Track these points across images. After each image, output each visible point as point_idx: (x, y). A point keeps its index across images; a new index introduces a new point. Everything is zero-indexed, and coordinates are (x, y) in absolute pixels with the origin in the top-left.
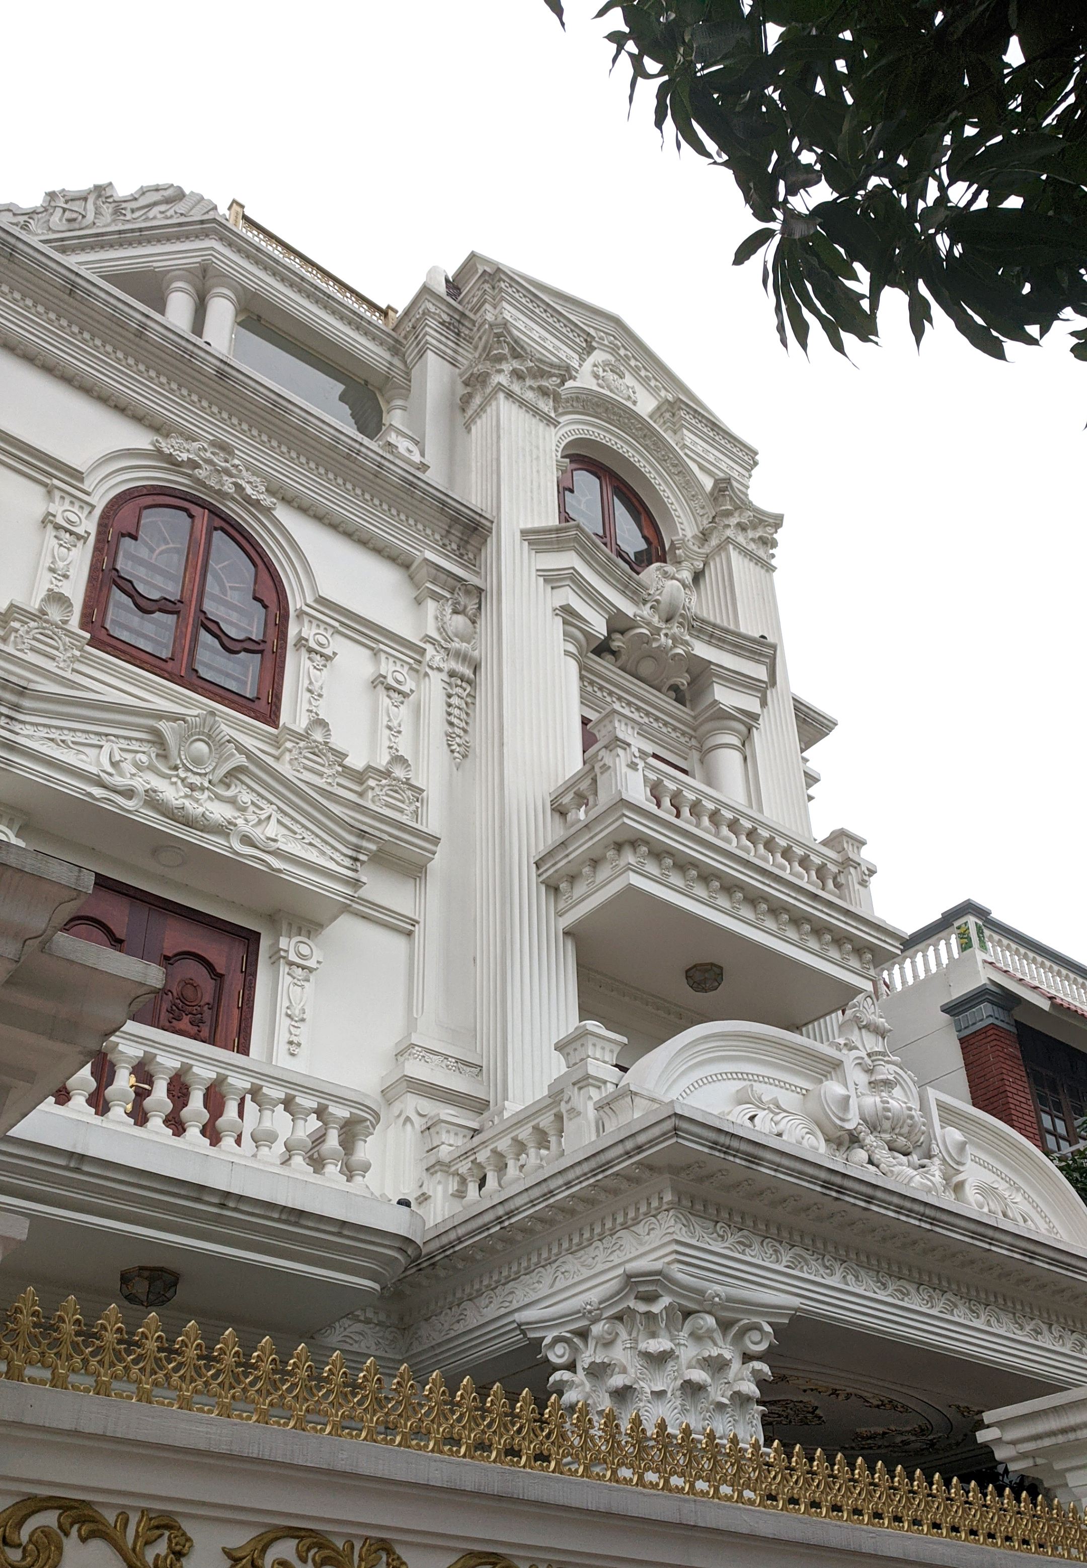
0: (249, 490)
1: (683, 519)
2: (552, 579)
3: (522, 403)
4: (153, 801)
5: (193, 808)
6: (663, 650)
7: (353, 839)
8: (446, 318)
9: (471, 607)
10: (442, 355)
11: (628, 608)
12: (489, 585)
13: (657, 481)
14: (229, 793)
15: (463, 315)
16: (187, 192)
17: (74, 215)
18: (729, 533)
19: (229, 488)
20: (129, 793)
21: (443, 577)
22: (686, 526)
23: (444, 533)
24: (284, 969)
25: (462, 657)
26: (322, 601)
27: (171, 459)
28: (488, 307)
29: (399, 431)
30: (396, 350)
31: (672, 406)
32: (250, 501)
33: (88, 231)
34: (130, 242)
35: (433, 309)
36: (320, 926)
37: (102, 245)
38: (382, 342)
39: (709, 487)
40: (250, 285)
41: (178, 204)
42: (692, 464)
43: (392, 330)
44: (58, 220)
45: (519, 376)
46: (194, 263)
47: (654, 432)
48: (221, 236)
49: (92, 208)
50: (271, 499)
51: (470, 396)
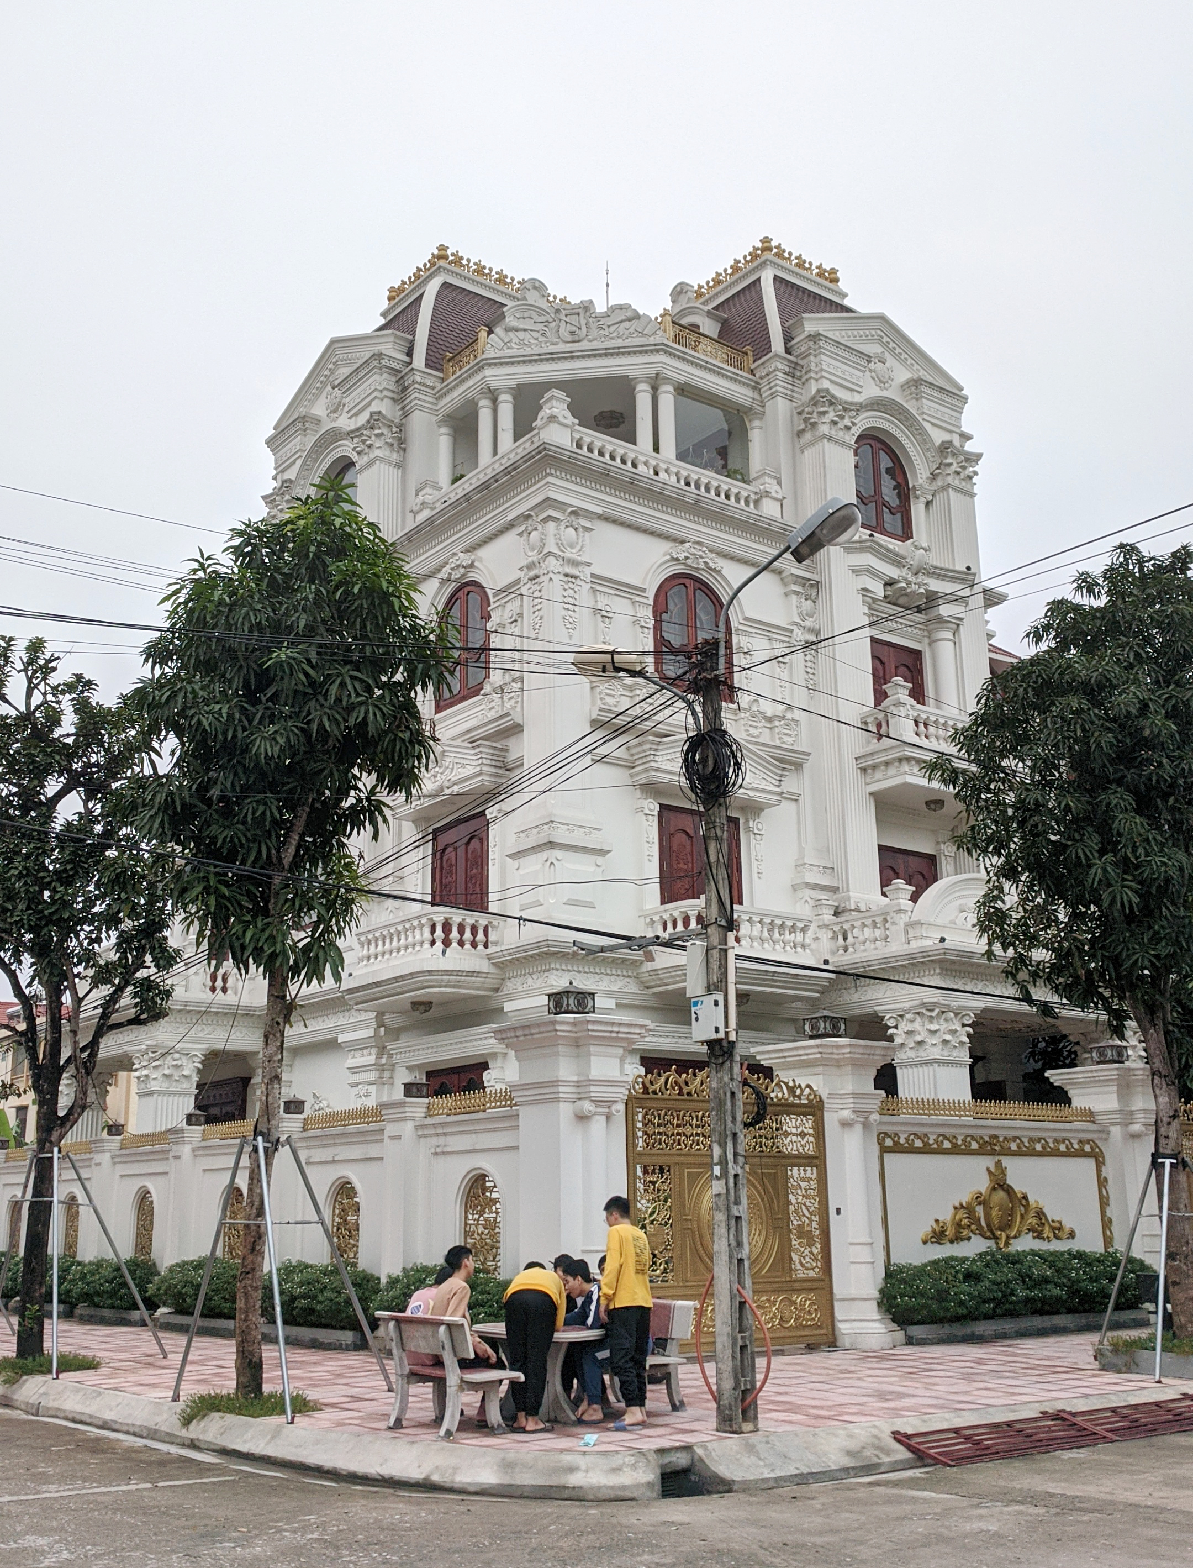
0: (711, 564)
1: (919, 464)
2: (857, 571)
6: (913, 592)
8: (787, 369)
9: (814, 594)
10: (785, 397)
11: (893, 572)
12: (824, 579)
15: (797, 364)
17: (573, 328)
18: (950, 480)
19: (701, 564)
21: (800, 580)
24: (752, 836)
25: (810, 630)
26: (746, 619)
27: (677, 559)
28: (812, 358)
29: (769, 476)
30: (756, 388)
31: (916, 383)
32: (710, 568)
33: (585, 345)
34: (612, 354)
35: (780, 366)
36: (762, 810)
37: (595, 356)
38: (748, 385)
39: (938, 443)
40: (682, 379)
41: (635, 322)
42: (927, 426)
43: (752, 372)
44: (564, 331)
45: (835, 423)
46: (652, 373)
47: (906, 410)
48: (666, 352)
49: (583, 322)
50: (720, 563)
51: (803, 430)
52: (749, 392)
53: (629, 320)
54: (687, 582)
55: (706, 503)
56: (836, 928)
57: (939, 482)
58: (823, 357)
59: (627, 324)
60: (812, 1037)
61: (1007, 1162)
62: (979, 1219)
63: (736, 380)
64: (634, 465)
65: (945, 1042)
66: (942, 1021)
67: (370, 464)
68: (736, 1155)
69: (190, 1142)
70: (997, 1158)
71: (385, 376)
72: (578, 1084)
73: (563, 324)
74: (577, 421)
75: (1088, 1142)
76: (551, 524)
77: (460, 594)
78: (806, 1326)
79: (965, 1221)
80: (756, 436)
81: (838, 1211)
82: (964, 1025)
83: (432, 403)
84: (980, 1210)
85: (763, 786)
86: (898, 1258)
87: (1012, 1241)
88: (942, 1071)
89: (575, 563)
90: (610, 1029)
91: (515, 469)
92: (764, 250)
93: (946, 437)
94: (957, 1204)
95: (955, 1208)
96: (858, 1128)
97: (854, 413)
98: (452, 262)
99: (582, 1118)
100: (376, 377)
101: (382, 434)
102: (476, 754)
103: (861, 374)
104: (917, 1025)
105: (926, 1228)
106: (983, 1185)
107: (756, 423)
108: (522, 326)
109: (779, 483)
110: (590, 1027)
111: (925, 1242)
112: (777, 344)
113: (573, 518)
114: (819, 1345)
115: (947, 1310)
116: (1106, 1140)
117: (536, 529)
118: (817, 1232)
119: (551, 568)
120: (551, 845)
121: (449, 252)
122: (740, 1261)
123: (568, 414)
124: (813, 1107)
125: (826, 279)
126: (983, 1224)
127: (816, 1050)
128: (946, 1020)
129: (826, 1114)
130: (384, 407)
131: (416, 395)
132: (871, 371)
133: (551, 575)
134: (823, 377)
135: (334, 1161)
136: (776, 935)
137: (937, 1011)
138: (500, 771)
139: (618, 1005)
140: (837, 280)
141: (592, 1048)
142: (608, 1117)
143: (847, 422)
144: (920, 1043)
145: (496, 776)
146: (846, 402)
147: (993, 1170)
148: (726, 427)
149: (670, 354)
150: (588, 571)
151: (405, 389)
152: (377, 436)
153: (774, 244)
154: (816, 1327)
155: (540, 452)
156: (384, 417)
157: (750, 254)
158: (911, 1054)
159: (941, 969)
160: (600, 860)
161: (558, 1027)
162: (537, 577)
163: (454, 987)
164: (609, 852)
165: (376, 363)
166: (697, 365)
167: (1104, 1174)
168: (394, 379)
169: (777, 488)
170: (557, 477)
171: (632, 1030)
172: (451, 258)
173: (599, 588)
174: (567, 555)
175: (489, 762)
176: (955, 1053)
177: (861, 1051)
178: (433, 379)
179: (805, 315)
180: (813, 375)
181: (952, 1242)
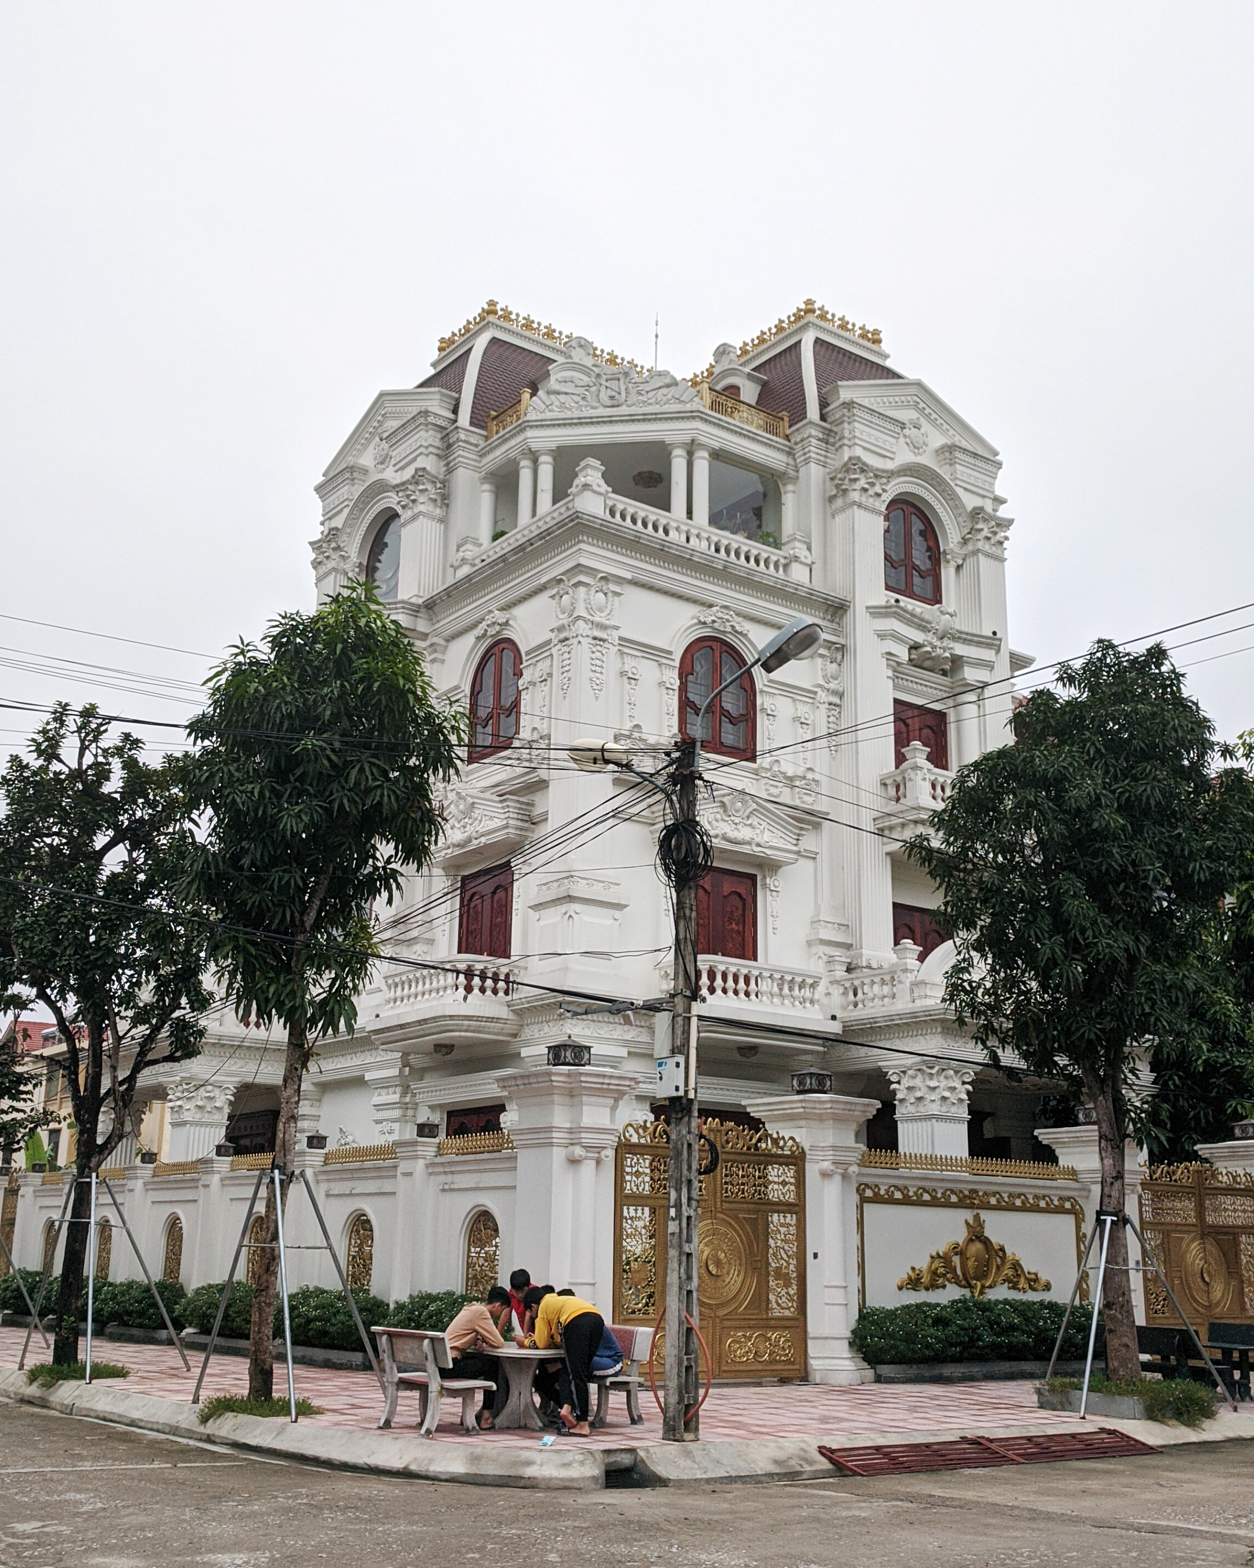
0: (738, 628)
1: (952, 528)
2: (882, 636)
3: (866, 508)
5: (736, 834)
6: (938, 657)
7: (797, 831)
8: (821, 436)
9: (839, 657)
10: (818, 462)
11: (919, 637)
12: (850, 643)
14: (749, 822)
15: (830, 430)
18: (980, 545)
19: (729, 629)
21: (825, 643)
22: (953, 535)
23: (824, 611)
24: (769, 893)
25: (835, 693)
26: (769, 680)
27: (705, 623)
28: (846, 425)
29: (799, 541)
30: (790, 453)
31: (950, 449)
32: (737, 632)
33: (624, 410)
34: (650, 420)
35: (814, 432)
36: (780, 867)
37: (633, 421)
38: (783, 450)
39: (969, 508)
40: (716, 445)
41: (673, 389)
42: (960, 491)
43: (787, 437)
44: (604, 396)
45: (865, 490)
46: (687, 438)
47: (938, 475)
48: (702, 419)
49: (623, 387)
50: (747, 627)
51: (835, 496)
52: (783, 458)
53: (668, 386)
54: (714, 644)
55: (735, 569)
56: (847, 984)
57: (970, 547)
58: (856, 424)
59: (664, 391)
60: (799, 1092)
61: (984, 1215)
62: (955, 1268)
63: (770, 446)
64: (666, 532)
65: (944, 1099)
66: (942, 1078)
67: (414, 518)
68: (690, 1199)
69: (219, 1172)
70: (976, 1211)
71: (431, 432)
72: (570, 1130)
73: (603, 389)
74: (610, 489)
75: (1069, 1199)
76: (582, 590)
77: (496, 650)
78: (780, 1361)
79: (941, 1270)
80: (789, 501)
81: (816, 1256)
82: (964, 1083)
83: (476, 461)
84: (956, 1260)
85: (781, 844)
86: (874, 1301)
87: (987, 1290)
88: (939, 1127)
89: (603, 627)
90: (601, 1080)
91: (549, 534)
92: (808, 311)
93: (978, 502)
94: (934, 1254)
95: (932, 1257)
96: (837, 1179)
97: (884, 480)
98: (501, 317)
99: (574, 1162)
100: (422, 433)
101: (426, 490)
102: (503, 808)
103: (894, 441)
104: (918, 1082)
105: (903, 1274)
106: (961, 1236)
107: (790, 487)
108: (564, 390)
109: (809, 549)
110: (583, 1079)
111: (900, 1288)
112: (813, 411)
113: (603, 583)
114: (792, 1378)
115: (914, 1351)
116: (1087, 1197)
117: (567, 593)
118: (795, 1275)
119: (581, 632)
120: (570, 898)
121: (498, 307)
122: (689, 1292)
123: (602, 482)
124: (795, 1157)
125: (869, 340)
126: (959, 1272)
127: (799, 1105)
128: (946, 1078)
129: (807, 1164)
130: (429, 463)
131: (461, 452)
132: (905, 436)
133: (580, 638)
134: (855, 444)
135: (351, 1195)
136: (786, 991)
137: (937, 1068)
138: (526, 825)
139: (629, 1053)
140: (879, 341)
141: (585, 1098)
142: (598, 1162)
143: (878, 489)
144: (920, 1099)
145: (521, 829)
146: (877, 469)
147: (971, 1222)
148: (761, 490)
149: (706, 421)
150: (616, 634)
151: (449, 446)
152: (421, 491)
153: (816, 306)
154: (788, 1362)
155: (572, 520)
156: (428, 473)
157: (794, 315)
158: (912, 1109)
159: (943, 1028)
160: (617, 914)
161: (554, 1078)
162: (567, 639)
163: (474, 1031)
164: (626, 906)
165: (422, 420)
166: (732, 431)
167: (1083, 1230)
168: (439, 436)
169: (807, 553)
170: (589, 543)
171: (623, 1083)
172: (500, 313)
173: (626, 650)
174: (597, 619)
175: (515, 816)
176: (954, 1109)
177: (842, 1106)
178: (477, 437)
179: (839, 383)
180: (846, 442)
181: (927, 1289)
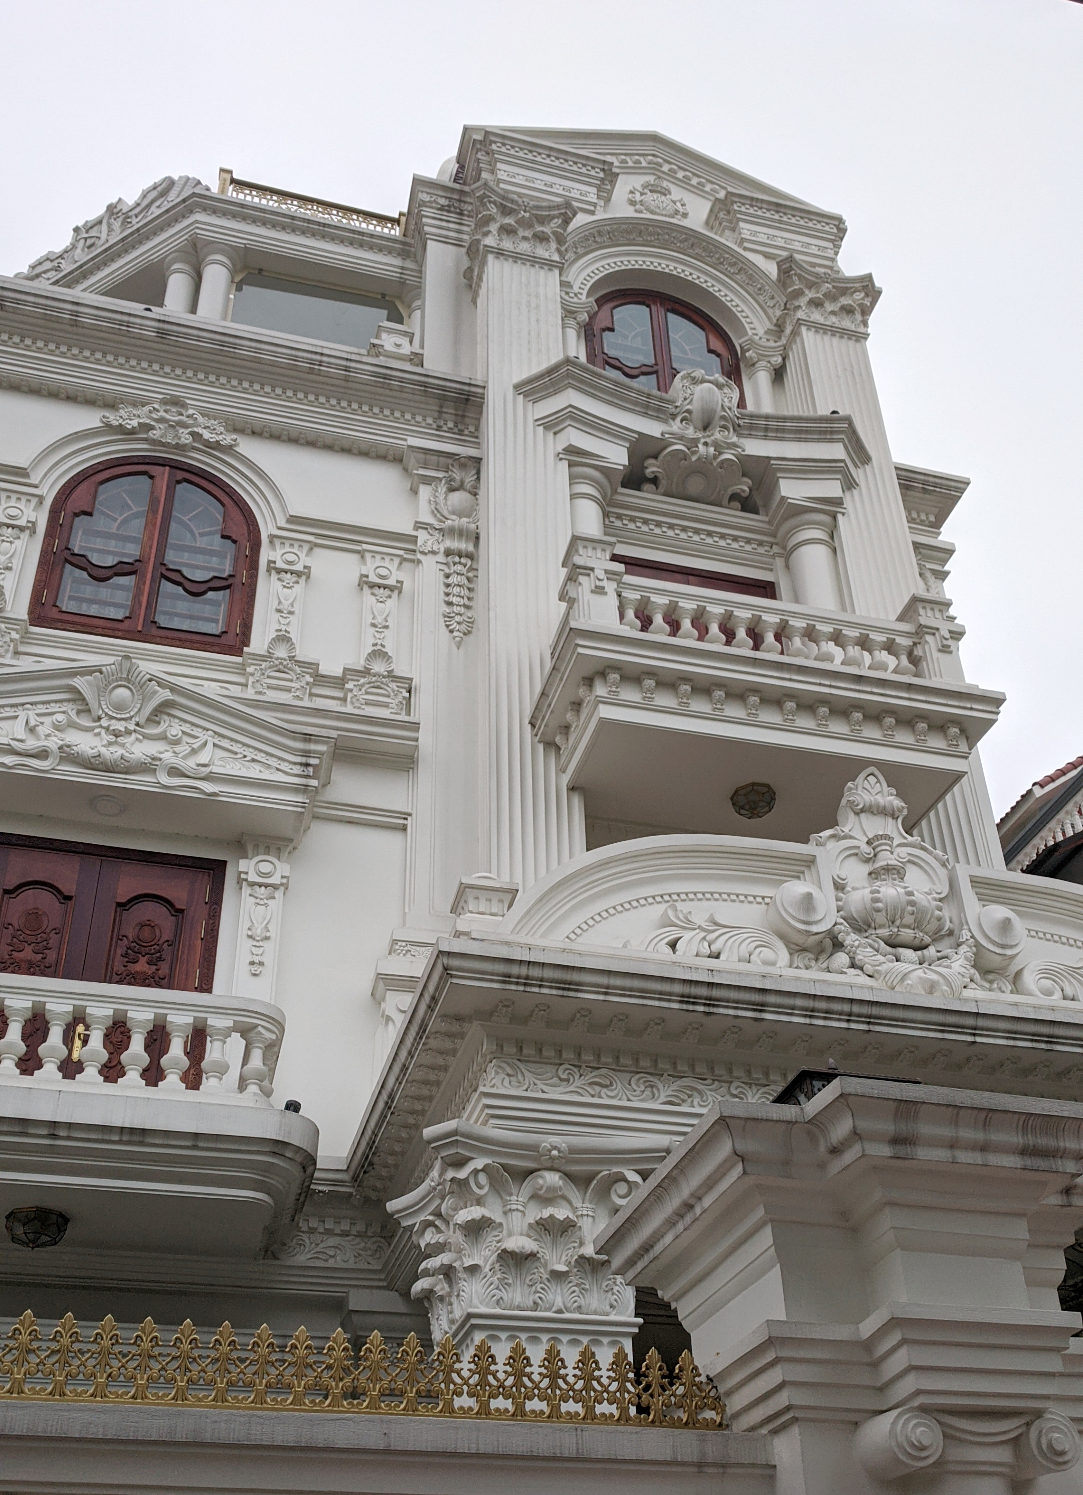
0: (206, 435)
1: (752, 318)
2: (552, 424)
3: (516, 257)
4: (68, 756)
5: (113, 753)
6: (705, 462)
7: (299, 745)
9: (469, 480)
11: (653, 428)
13: (717, 289)
14: (157, 730)
16: (176, 178)
17: (93, 240)
18: (800, 314)
19: (185, 438)
20: (43, 754)
21: (434, 458)
22: (756, 324)
23: (436, 415)
24: (246, 891)
25: (461, 533)
26: (293, 519)
27: (121, 429)
30: (408, 253)
31: (725, 204)
32: (210, 445)
33: (99, 250)
34: (133, 245)
35: (427, 198)
37: (112, 258)
38: (391, 250)
40: (245, 245)
41: (170, 193)
43: (403, 235)
45: (509, 231)
47: (701, 238)
48: (203, 207)
50: (232, 436)
52: (398, 262)
54: (155, 470)
57: (788, 330)
59: (159, 202)
63: (362, 244)
73: (81, 243)
85: (252, 773)
103: (590, 189)
132: (632, 202)
149: (215, 210)
166: (273, 224)
